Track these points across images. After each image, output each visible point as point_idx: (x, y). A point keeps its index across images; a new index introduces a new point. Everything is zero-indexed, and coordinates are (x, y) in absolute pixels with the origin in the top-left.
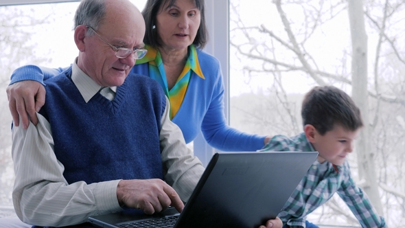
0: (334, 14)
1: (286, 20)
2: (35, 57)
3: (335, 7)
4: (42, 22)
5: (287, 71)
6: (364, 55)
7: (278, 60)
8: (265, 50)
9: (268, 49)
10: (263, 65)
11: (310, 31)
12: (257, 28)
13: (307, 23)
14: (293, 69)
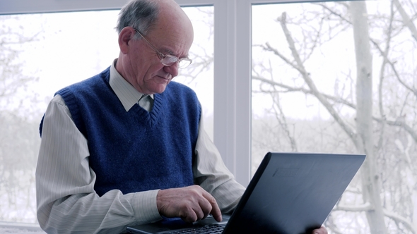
0: (332, 36)
1: (291, 38)
2: (21, 75)
3: (333, 28)
4: (31, 40)
5: (285, 92)
6: (369, 75)
7: (276, 80)
8: (263, 70)
9: (265, 69)
10: (261, 85)
11: (308, 51)
12: (261, 46)
13: (306, 44)
14: (291, 89)
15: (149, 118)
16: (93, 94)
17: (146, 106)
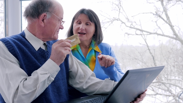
7: (143, 29)
10: (136, 32)
14: (151, 33)
15: (46, 54)
17: (44, 48)
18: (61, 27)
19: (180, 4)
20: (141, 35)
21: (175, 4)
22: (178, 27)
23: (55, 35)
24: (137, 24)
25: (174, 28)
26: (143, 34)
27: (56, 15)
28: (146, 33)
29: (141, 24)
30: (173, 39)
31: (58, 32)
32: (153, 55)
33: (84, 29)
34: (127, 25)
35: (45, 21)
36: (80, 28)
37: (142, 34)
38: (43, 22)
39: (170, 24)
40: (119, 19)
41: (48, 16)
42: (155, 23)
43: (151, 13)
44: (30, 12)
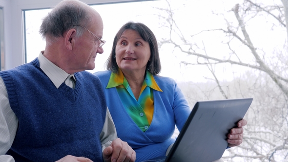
10: (197, 59)
14: (221, 61)
15: (73, 93)
16: (28, 76)
17: (70, 84)
18: (99, 50)
19: (262, 15)
20: (206, 64)
21: (256, 15)
22: (262, 50)
23: (90, 62)
24: (198, 48)
25: (257, 51)
26: (209, 63)
27: (91, 31)
28: (214, 61)
29: (205, 48)
30: (255, 69)
31: (94, 57)
32: (226, 94)
33: (133, 52)
34: (183, 50)
35: (73, 40)
36: (126, 51)
37: (207, 62)
38: (71, 42)
39: (251, 46)
40: (171, 40)
41: (79, 33)
42: (227, 44)
43: (220, 30)
44: (49, 26)
